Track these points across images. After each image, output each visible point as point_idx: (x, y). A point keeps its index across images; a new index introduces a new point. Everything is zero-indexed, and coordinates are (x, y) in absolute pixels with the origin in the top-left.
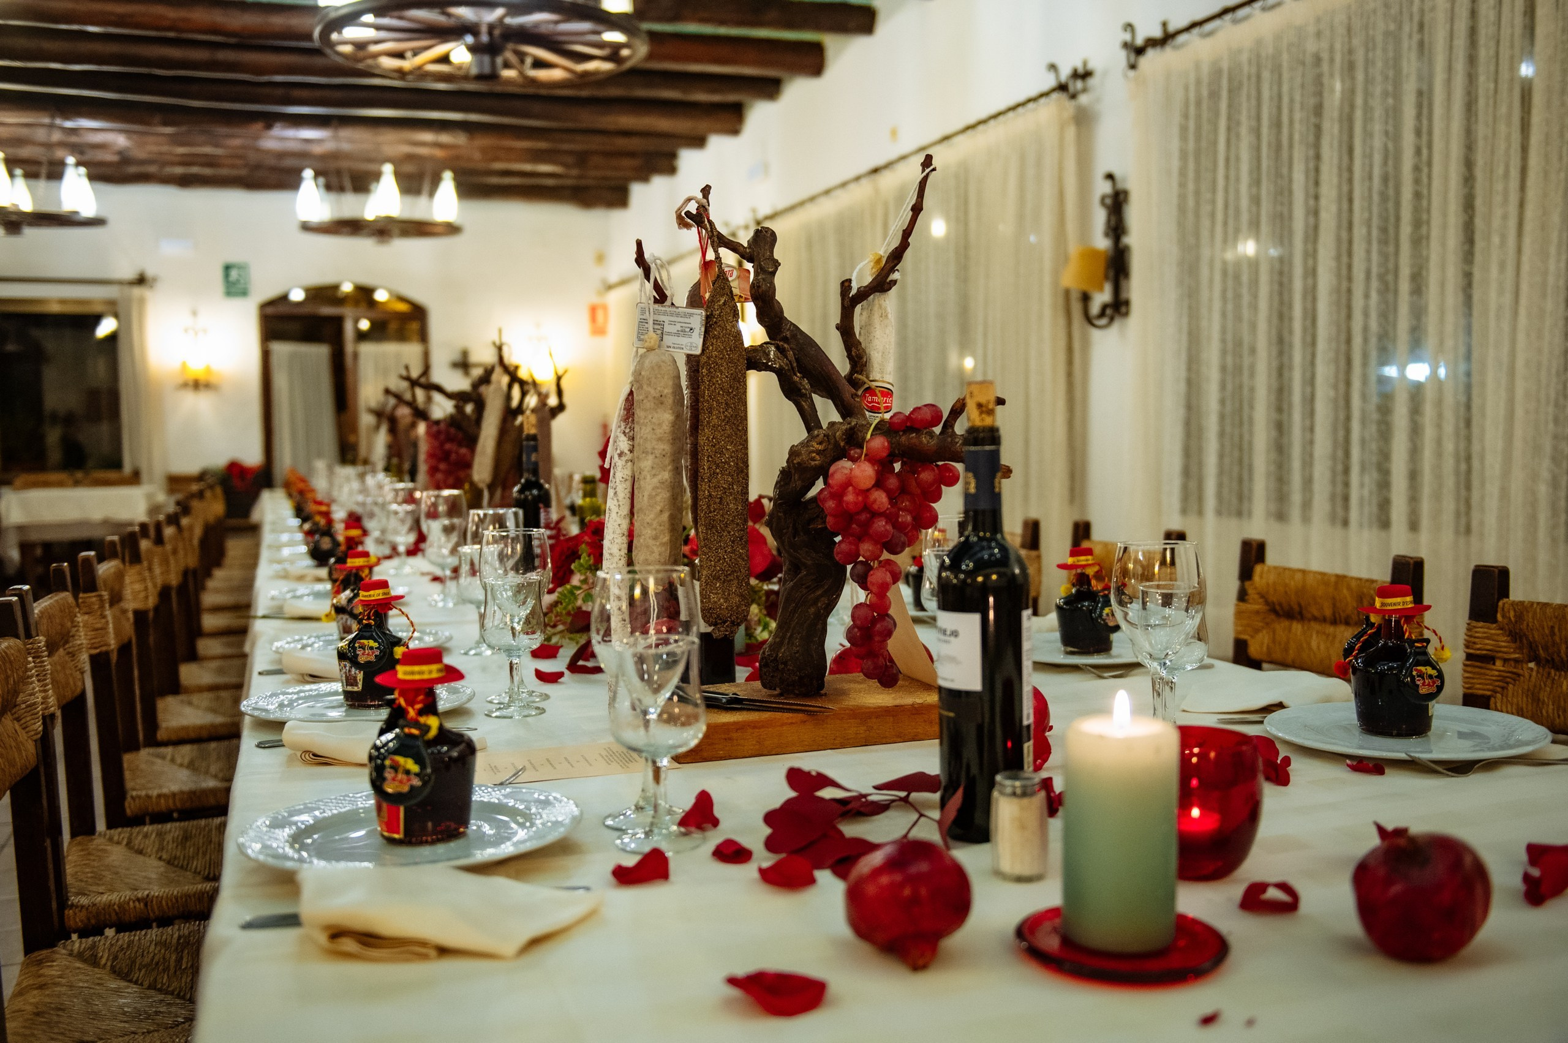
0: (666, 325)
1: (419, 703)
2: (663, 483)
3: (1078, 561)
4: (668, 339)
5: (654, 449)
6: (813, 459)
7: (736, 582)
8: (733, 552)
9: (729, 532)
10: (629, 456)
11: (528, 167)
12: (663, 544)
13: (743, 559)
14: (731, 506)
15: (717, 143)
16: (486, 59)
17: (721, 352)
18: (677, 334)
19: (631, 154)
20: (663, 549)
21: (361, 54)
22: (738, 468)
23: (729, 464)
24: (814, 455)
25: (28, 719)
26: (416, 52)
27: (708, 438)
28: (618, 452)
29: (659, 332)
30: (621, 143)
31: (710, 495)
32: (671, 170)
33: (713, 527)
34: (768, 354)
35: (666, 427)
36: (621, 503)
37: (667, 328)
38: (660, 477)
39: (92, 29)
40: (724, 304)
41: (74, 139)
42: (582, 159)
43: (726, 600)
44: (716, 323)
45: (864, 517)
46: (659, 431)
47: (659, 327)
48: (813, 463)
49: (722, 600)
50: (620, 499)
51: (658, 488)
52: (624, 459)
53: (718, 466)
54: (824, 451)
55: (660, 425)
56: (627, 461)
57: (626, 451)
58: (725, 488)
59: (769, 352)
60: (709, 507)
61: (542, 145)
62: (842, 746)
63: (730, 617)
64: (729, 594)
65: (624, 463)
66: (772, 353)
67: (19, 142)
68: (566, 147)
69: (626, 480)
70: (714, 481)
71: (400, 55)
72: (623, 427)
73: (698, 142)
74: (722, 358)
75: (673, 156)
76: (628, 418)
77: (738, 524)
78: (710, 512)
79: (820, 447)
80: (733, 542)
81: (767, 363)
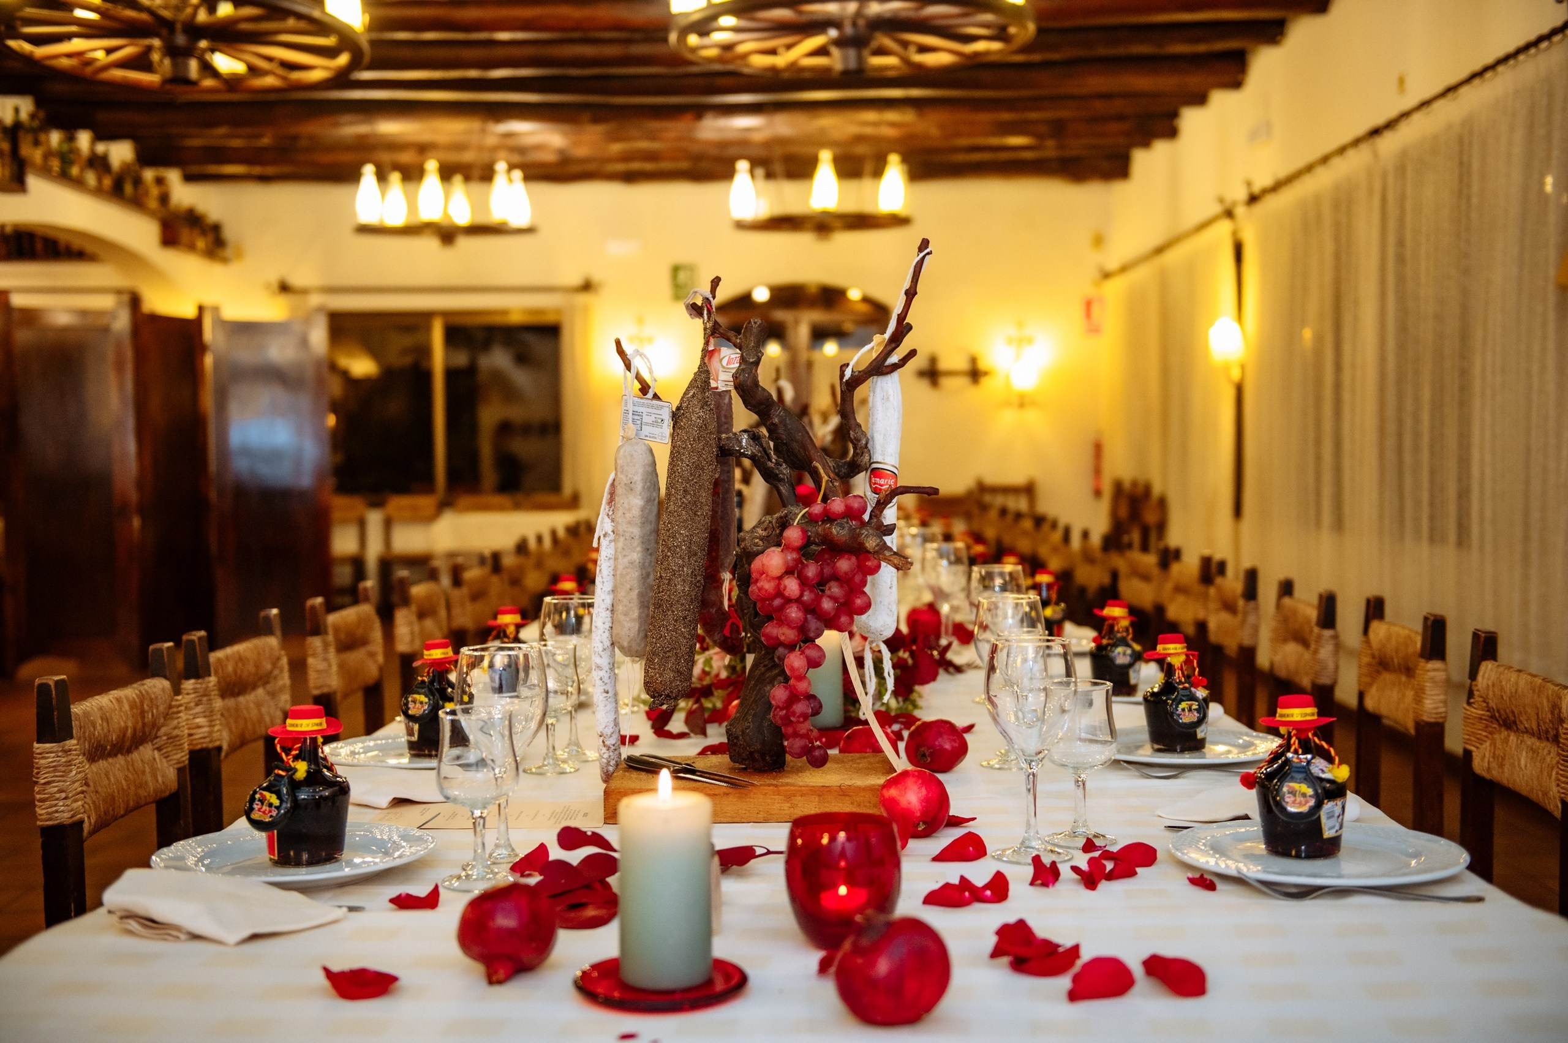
0: (644, 415)
1: (296, 750)
2: (632, 563)
3: (1164, 649)
4: (647, 430)
5: (624, 531)
6: (756, 545)
7: (673, 659)
8: (675, 630)
9: (673, 612)
10: (612, 536)
11: (995, 141)
12: (632, 620)
13: (685, 637)
14: (679, 586)
15: (1221, 100)
16: (852, 53)
17: (684, 442)
18: (652, 425)
19: (1120, 118)
20: (633, 624)
21: (729, 55)
22: (690, 552)
23: (680, 547)
24: (756, 541)
25: (170, 749)
26: (789, 47)
27: (664, 524)
28: (604, 532)
29: (639, 422)
30: (1099, 106)
31: (661, 577)
32: (1171, 133)
33: (660, 607)
34: (740, 442)
35: (636, 512)
36: (605, 580)
37: (646, 419)
38: (629, 558)
39: (504, 36)
40: (693, 396)
41: (511, 142)
42: (1058, 129)
43: (661, 675)
44: (683, 414)
45: (777, 602)
46: (628, 515)
47: (638, 418)
48: (755, 549)
49: (657, 675)
50: (604, 577)
51: (627, 568)
52: (608, 539)
53: (669, 549)
54: (767, 537)
55: (629, 510)
56: (611, 541)
57: (610, 532)
58: (674, 571)
59: (742, 439)
60: (659, 587)
61: (1006, 116)
62: (766, 821)
63: (664, 691)
64: (664, 670)
65: (608, 543)
66: (744, 441)
67: (460, 147)
68: (1033, 115)
69: (610, 559)
70: (665, 563)
71: (773, 52)
72: (607, 510)
73: (1200, 99)
74: (684, 448)
75: (1175, 115)
76: (611, 502)
77: (682, 605)
78: (659, 593)
79: (764, 533)
80: (676, 621)
81: (739, 450)
